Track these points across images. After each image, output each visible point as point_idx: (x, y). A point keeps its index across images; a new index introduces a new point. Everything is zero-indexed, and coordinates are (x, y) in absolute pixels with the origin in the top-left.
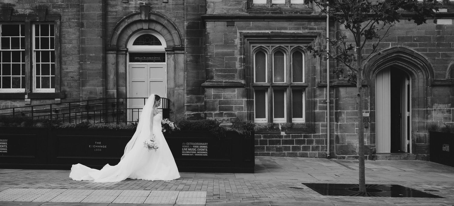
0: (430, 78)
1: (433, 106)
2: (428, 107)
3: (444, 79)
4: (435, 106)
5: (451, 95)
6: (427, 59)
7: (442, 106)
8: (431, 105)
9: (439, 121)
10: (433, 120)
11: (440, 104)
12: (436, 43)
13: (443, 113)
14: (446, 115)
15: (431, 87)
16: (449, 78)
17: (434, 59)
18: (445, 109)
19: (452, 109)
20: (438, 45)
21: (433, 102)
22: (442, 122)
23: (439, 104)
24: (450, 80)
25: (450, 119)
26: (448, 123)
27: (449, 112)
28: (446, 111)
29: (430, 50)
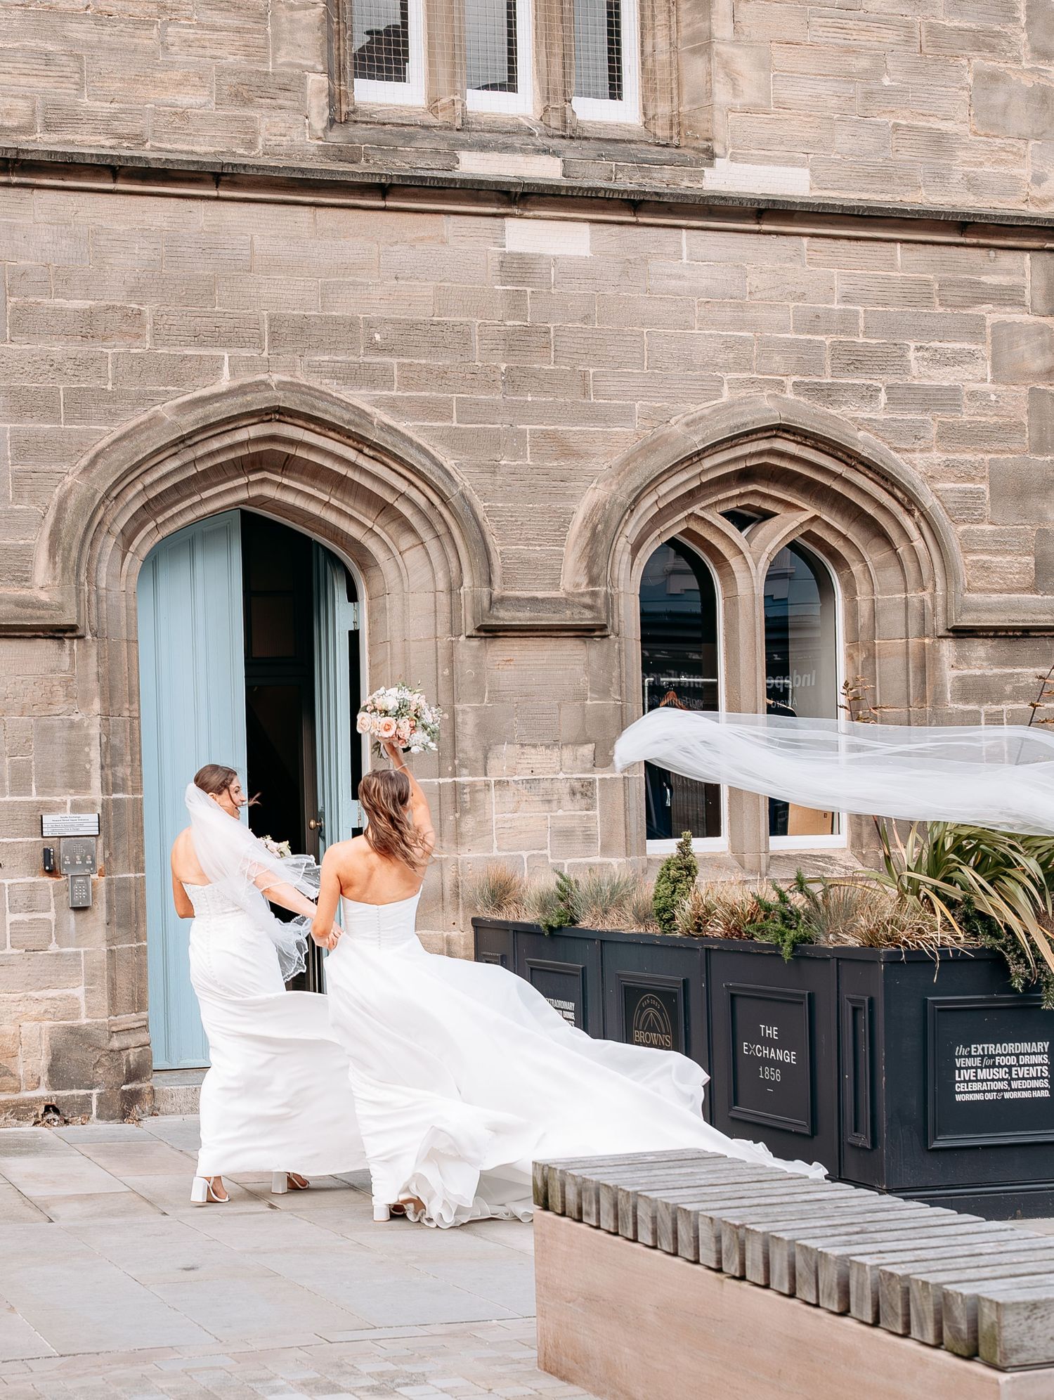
0: (467, 581)
1: (492, 763)
2: (463, 765)
3: (554, 594)
4: (504, 761)
5: (592, 690)
6: (449, 464)
7: (541, 761)
8: (480, 755)
9: (525, 854)
10: (489, 848)
11: (527, 750)
12: (503, 367)
13: (549, 801)
14: (569, 812)
15: (475, 643)
16: (577, 585)
17: (494, 470)
18: (561, 776)
19: (597, 776)
20: (513, 381)
21: (489, 737)
22: (546, 856)
23: (522, 745)
24: (587, 600)
25: (588, 838)
26: (579, 864)
27: (584, 795)
28: (564, 789)
29: (468, 409)
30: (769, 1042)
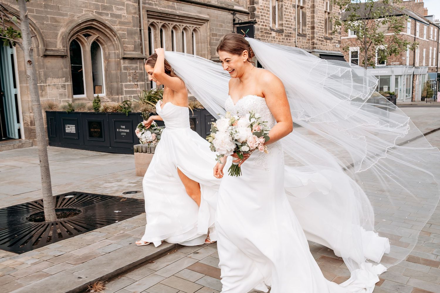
0: (40, 46)
1: (47, 81)
2: (41, 82)
3: (56, 49)
4: (50, 81)
5: (64, 68)
6: (35, 22)
7: (56, 81)
8: (45, 80)
9: (54, 99)
10: (48, 98)
11: (53, 79)
12: (44, 3)
13: (58, 88)
14: (61, 90)
15: (42, 58)
16: (60, 47)
17: (43, 24)
18: (60, 84)
19: (66, 84)
20: (46, 6)
21: (46, 76)
22: (58, 99)
23: (52, 78)
24: (63, 50)
25: (65, 95)
26: (64, 100)
27: (64, 87)
28: (60, 86)
29: (37, 11)
30: (123, 129)
